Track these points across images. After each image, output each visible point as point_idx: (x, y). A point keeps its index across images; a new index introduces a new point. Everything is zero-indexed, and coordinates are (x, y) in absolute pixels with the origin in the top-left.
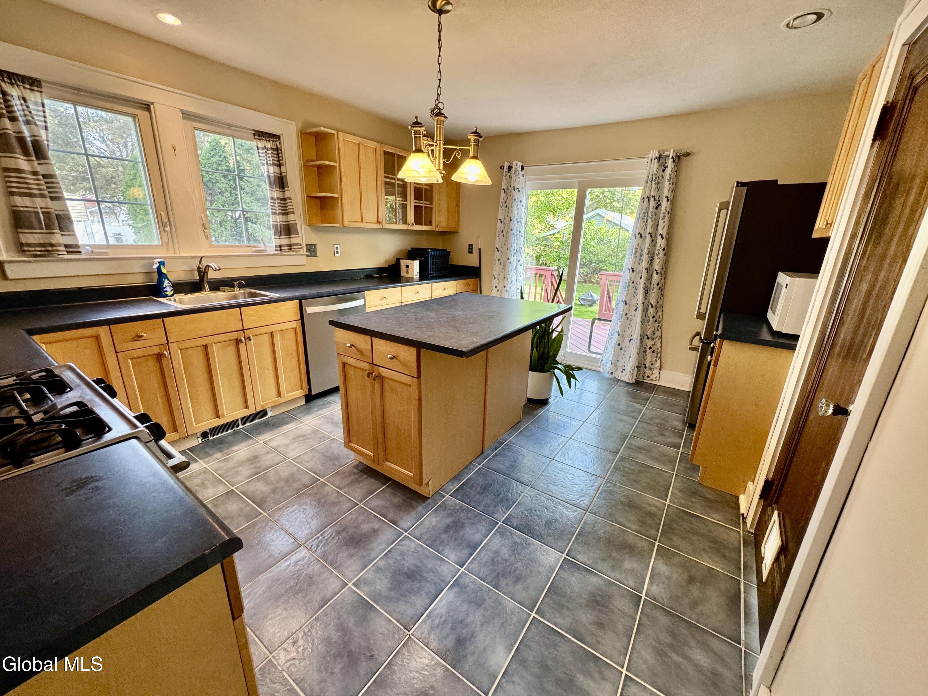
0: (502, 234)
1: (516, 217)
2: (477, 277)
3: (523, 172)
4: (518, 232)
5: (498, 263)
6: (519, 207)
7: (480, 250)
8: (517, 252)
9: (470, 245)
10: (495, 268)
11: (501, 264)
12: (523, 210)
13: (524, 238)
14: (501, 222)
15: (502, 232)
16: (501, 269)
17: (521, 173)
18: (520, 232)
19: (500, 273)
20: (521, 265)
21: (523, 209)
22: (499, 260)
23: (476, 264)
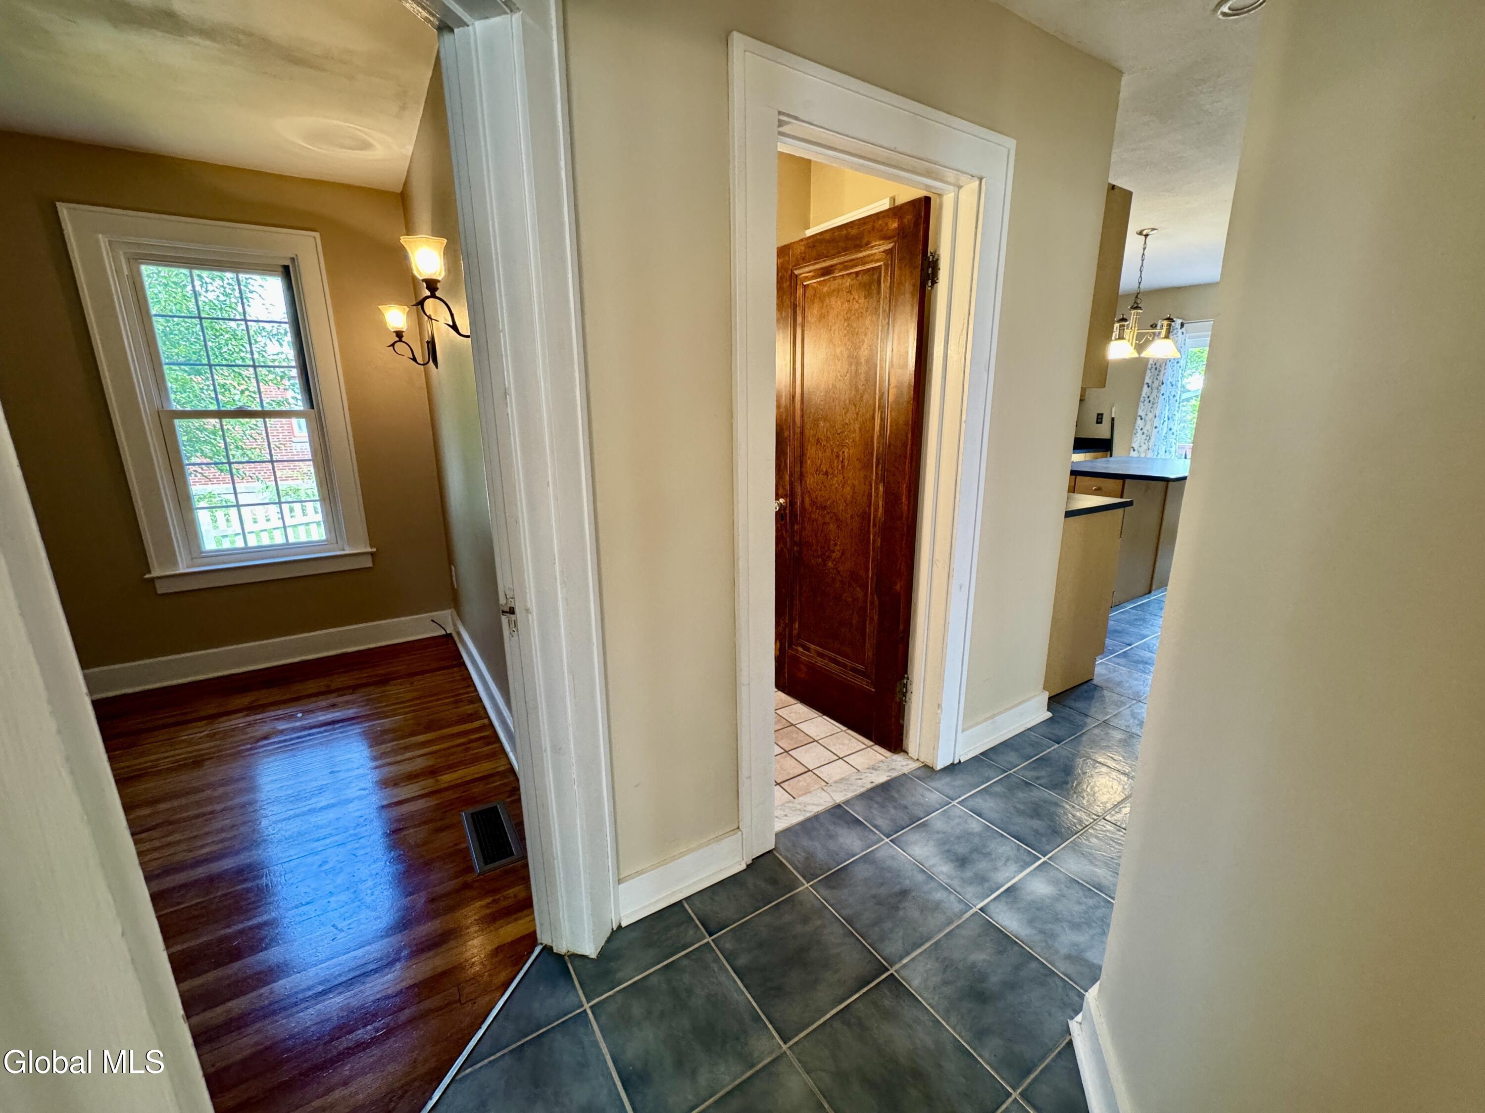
0: (1147, 400)
1: (1170, 380)
2: (1107, 451)
3: (1183, 330)
4: (1171, 397)
5: (1140, 432)
6: (1175, 368)
7: (1113, 419)
8: (1169, 419)
9: (1098, 415)
10: (1135, 439)
11: (1143, 433)
12: (1180, 372)
13: (1179, 403)
14: (1148, 386)
15: (1148, 397)
16: (1143, 441)
17: (1180, 331)
18: (1174, 396)
19: (1142, 444)
20: (1173, 434)
21: (1180, 370)
22: (1142, 429)
23: (1107, 436)
